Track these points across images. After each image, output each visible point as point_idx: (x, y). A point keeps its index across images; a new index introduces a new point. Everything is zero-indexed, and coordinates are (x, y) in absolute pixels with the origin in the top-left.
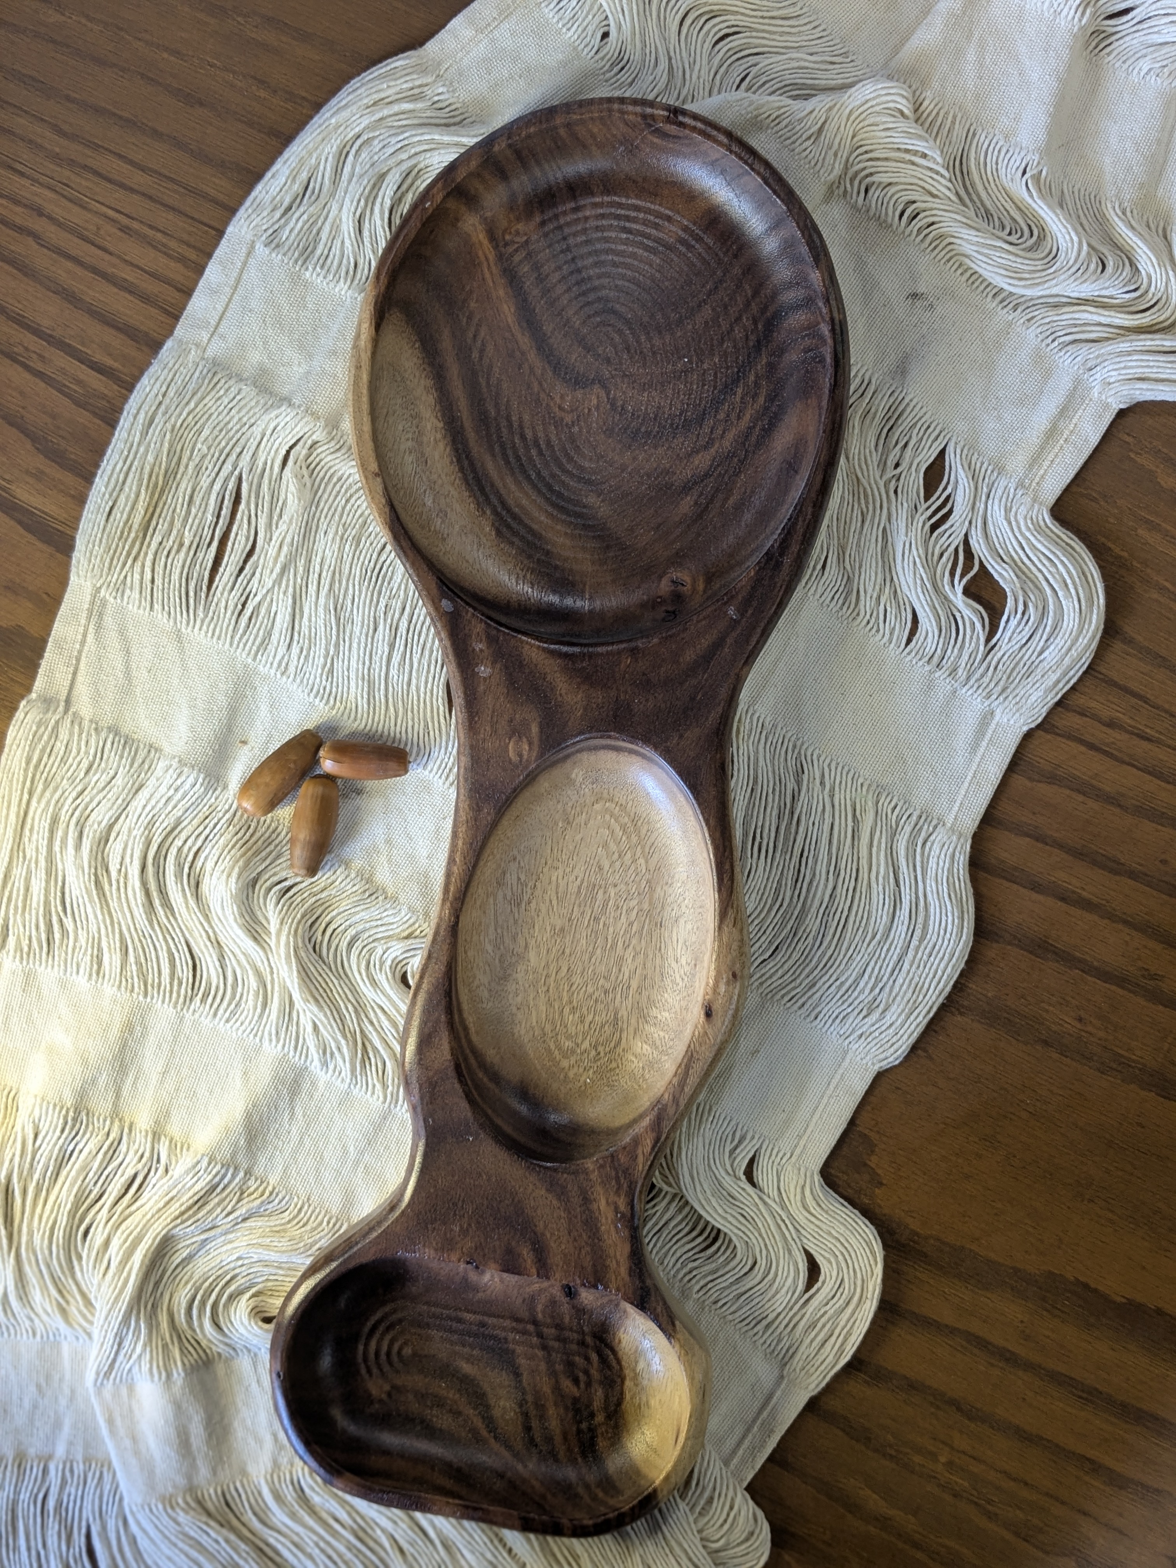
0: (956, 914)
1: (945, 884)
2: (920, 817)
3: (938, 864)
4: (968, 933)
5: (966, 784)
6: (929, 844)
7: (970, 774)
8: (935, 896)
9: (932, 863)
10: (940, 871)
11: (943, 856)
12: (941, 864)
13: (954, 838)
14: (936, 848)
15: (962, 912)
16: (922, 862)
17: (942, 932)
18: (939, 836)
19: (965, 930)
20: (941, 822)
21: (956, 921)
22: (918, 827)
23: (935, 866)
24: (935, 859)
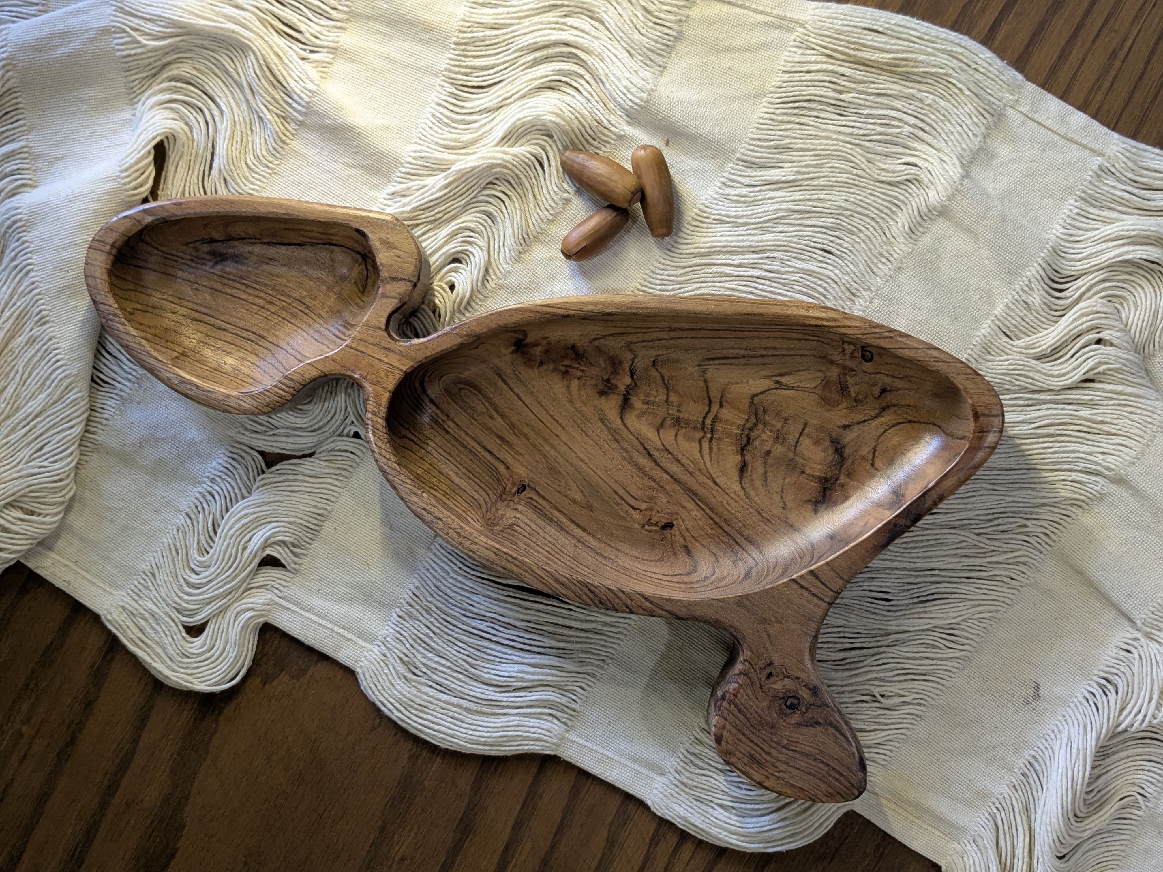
0: (488, 740)
1: (515, 733)
2: (574, 711)
3: (533, 727)
4: (472, 748)
5: (602, 751)
6: (550, 718)
7: (610, 754)
8: (505, 724)
9: (533, 722)
10: (527, 729)
11: (540, 731)
12: (533, 730)
13: (555, 740)
14: (547, 725)
15: (491, 745)
16: (534, 714)
17: (473, 727)
18: (556, 727)
19: (475, 746)
20: (569, 729)
21: (483, 739)
22: (565, 709)
23: (531, 724)
24: (537, 725)
